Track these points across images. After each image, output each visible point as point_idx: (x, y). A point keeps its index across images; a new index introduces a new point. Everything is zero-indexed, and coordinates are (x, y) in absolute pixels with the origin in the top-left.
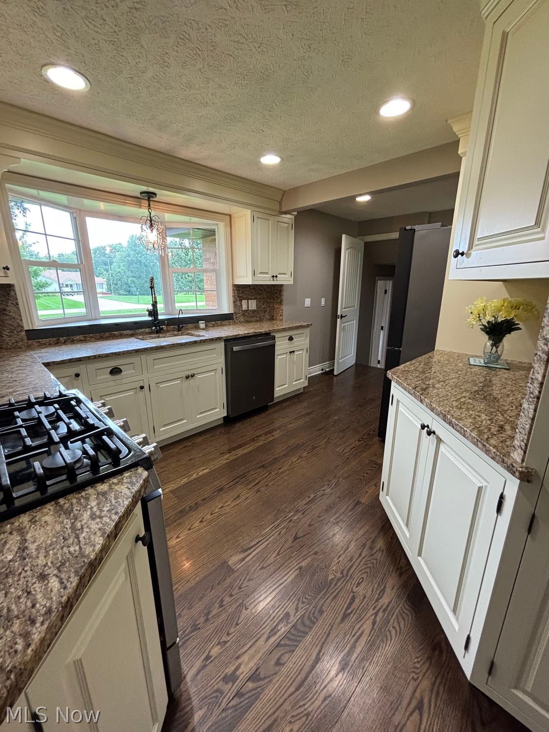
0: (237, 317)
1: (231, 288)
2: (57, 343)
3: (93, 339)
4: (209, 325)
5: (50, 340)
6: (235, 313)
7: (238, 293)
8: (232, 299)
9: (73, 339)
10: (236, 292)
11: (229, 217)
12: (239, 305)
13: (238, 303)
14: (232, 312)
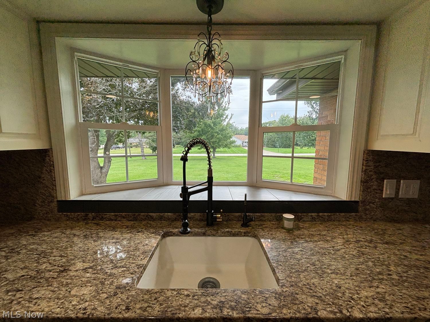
0: (366, 210)
1: (360, 156)
2: (86, 219)
3: (125, 219)
4: (305, 219)
5: (79, 215)
6: (363, 202)
7: (376, 167)
8: (359, 176)
9: (102, 217)
10: (371, 163)
11: (374, 28)
12: (374, 187)
13: (374, 184)
14: (357, 199)
